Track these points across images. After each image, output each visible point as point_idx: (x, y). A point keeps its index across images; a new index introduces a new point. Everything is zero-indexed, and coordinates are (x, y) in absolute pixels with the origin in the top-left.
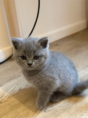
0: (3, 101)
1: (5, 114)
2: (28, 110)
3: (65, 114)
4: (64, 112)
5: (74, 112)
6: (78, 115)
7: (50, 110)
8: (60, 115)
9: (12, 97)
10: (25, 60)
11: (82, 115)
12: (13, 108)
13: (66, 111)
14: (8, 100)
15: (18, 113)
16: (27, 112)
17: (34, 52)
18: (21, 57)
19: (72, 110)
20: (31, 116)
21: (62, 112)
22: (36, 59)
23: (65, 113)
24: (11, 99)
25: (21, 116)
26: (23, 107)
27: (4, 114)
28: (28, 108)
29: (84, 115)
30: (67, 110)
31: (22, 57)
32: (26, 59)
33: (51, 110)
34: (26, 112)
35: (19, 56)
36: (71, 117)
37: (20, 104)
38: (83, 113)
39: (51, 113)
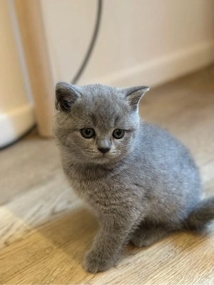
0: (11, 240)
1: (16, 273)
2: (74, 263)
3: (164, 275)
4: (161, 268)
5: (187, 269)
6: (196, 276)
7: (127, 264)
8: (152, 275)
9: (33, 232)
10: (91, 140)
11: (206, 277)
12: (36, 257)
13: (168, 266)
14: (24, 237)
15: (49, 270)
16: (72, 268)
17: (117, 119)
18: (81, 130)
19: (181, 263)
20: (81, 278)
21: (156, 268)
22: (117, 136)
23: (164, 270)
24: (33, 237)
25: (56, 278)
26: (59, 256)
27: (13, 273)
28: (74, 258)
29: (210, 276)
30: (169, 263)
31: (84, 131)
32: (94, 135)
33: (129, 263)
34: (68, 269)
35: (75, 130)
36: (178, 281)
37: (52, 249)
38: (209, 270)
39: (129, 271)
